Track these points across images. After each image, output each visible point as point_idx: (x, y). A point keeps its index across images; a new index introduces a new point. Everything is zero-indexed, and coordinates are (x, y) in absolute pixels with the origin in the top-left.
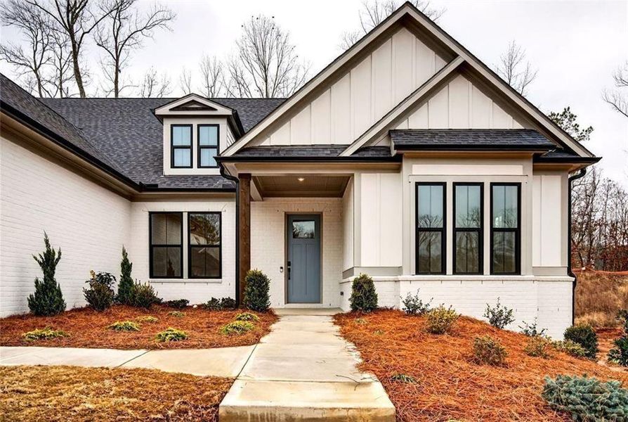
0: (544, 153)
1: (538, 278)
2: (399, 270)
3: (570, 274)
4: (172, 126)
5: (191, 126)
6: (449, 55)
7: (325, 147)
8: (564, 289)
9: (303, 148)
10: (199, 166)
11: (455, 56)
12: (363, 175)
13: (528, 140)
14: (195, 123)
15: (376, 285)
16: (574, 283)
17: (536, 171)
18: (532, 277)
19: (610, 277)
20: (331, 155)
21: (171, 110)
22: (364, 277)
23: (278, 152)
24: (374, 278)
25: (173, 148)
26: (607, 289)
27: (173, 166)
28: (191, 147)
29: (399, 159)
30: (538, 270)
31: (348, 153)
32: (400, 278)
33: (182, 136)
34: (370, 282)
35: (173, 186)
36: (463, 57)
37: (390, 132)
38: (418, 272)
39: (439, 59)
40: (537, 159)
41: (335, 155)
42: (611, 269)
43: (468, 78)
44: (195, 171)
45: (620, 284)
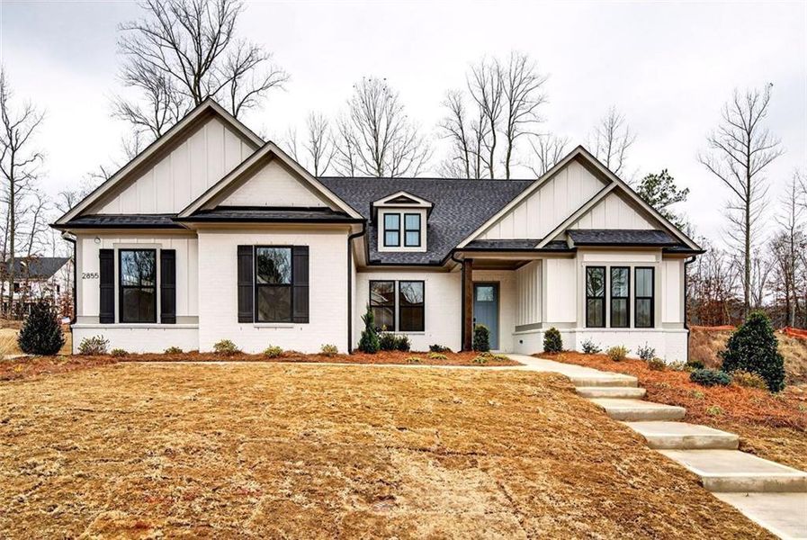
0: (670, 248)
1: (667, 330)
2: (574, 324)
3: (686, 327)
4: (385, 214)
5: (399, 214)
6: (607, 182)
7: (523, 241)
8: (682, 337)
9: (509, 242)
10: (405, 246)
11: (611, 182)
12: (548, 260)
13: (659, 239)
14: (402, 212)
15: (562, 335)
16: (688, 334)
17: (664, 258)
18: (662, 329)
19: (705, 332)
20: (529, 247)
21: (386, 203)
22: (553, 329)
23: (493, 244)
24: (560, 330)
25: (385, 231)
26: (702, 343)
27: (385, 245)
28: (399, 231)
29: (574, 250)
30: (665, 325)
31: (540, 246)
32: (576, 330)
33: (392, 223)
34: (557, 333)
35: (390, 261)
36: (616, 183)
37: (567, 232)
38: (587, 326)
39: (599, 182)
40: (664, 251)
41: (531, 248)
42: (706, 324)
43: (618, 195)
44: (402, 249)
45: (715, 339)
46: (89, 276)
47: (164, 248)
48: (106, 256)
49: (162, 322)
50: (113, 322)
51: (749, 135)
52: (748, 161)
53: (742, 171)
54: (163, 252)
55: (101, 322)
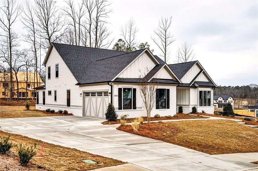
11: (202, 70)
12: (191, 89)
29: (197, 87)
31: (190, 86)
36: (204, 70)
38: (200, 106)
46: (115, 96)
47: (134, 88)
48: (120, 90)
49: (133, 109)
50: (122, 109)
51: (166, 32)
52: (165, 41)
53: (164, 44)
54: (133, 89)
55: (119, 109)
